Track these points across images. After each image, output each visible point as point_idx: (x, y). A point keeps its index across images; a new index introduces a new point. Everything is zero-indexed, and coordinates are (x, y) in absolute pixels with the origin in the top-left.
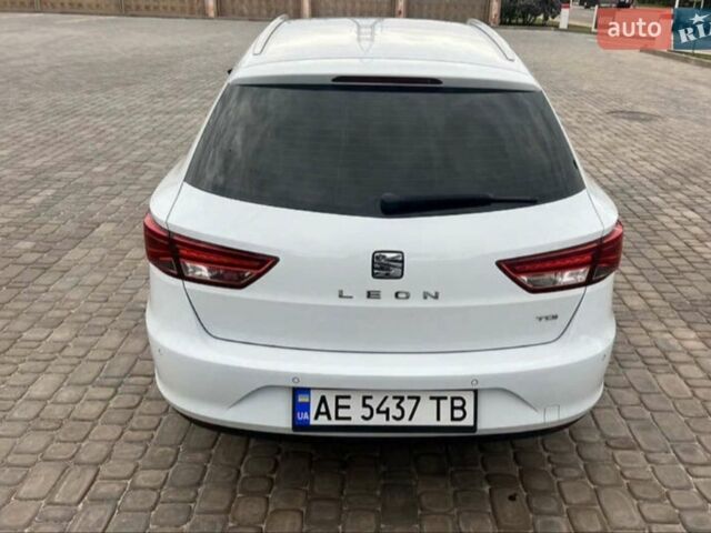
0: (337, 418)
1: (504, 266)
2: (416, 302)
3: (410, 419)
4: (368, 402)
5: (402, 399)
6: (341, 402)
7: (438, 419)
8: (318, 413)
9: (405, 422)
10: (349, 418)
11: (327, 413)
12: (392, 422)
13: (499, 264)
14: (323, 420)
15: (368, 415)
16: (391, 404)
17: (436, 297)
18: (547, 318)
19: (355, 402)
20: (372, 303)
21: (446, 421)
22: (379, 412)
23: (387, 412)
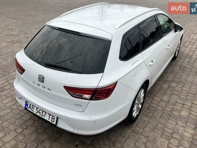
0: (32, 110)
1: (66, 88)
2: (46, 90)
3: (44, 117)
4: (37, 109)
5: (43, 111)
6: (33, 107)
7: (49, 119)
8: (29, 107)
9: (43, 117)
10: (33, 111)
11: (30, 108)
12: (40, 116)
13: (65, 87)
14: (29, 109)
15: (37, 112)
16: (41, 112)
17: (50, 90)
18: (78, 105)
19: (35, 108)
20: (38, 87)
21: (50, 121)
22: (39, 112)
23: (40, 113)
